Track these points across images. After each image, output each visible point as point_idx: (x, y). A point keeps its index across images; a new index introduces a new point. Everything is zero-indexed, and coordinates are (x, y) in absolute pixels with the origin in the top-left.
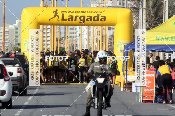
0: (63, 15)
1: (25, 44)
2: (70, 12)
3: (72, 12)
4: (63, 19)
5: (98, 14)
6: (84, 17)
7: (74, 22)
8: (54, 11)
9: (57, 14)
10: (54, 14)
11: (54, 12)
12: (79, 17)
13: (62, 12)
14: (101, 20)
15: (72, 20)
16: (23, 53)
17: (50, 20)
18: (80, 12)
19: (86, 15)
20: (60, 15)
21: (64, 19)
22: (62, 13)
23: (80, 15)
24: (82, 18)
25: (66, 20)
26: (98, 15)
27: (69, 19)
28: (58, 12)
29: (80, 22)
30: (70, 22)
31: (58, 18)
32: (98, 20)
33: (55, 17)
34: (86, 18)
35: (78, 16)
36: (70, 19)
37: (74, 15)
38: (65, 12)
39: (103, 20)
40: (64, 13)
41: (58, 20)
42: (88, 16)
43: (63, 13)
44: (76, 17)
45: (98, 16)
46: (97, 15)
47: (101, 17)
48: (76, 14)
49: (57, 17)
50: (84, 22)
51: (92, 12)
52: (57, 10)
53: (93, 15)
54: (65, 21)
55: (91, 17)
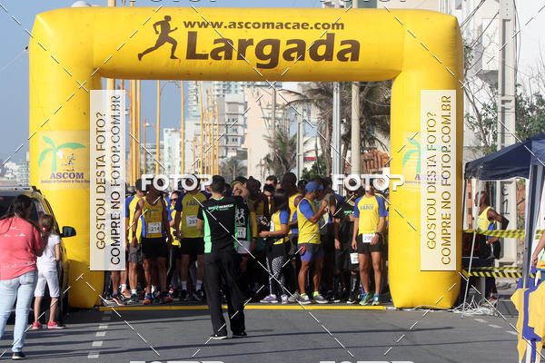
0: (192, 37)
1: (44, 153)
2: (218, 25)
3: (228, 24)
4: (192, 54)
5: (330, 31)
6: (275, 44)
7: (235, 63)
8: (157, 24)
9: (170, 35)
10: (157, 33)
11: (159, 28)
12: (255, 43)
13: (187, 26)
14: (341, 56)
15: (229, 57)
16: (34, 188)
17: (140, 56)
18: (257, 26)
19: (284, 36)
20: (181, 36)
21: (198, 51)
22: (190, 29)
23: (258, 35)
24: (267, 50)
25: (204, 57)
26: (331, 37)
27: (215, 55)
28: (172, 24)
29: (259, 66)
30: (221, 64)
31: (173, 49)
32: (328, 56)
33: (159, 44)
34: (283, 48)
35: (251, 42)
36: (222, 54)
37: (235, 36)
38: (200, 27)
39: (348, 55)
40: (196, 28)
41: (173, 57)
42: (289, 42)
43: (192, 30)
44: (244, 44)
45: (329, 42)
46: (325, 38)
47: (343, 43)
48: (245, 34)
49: (168, 46)
50: (274, 64)
51: (304, 26)
52: (168, 18)
53: (310, 37)
54: (199, 62)
55: (301, 44)
